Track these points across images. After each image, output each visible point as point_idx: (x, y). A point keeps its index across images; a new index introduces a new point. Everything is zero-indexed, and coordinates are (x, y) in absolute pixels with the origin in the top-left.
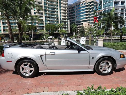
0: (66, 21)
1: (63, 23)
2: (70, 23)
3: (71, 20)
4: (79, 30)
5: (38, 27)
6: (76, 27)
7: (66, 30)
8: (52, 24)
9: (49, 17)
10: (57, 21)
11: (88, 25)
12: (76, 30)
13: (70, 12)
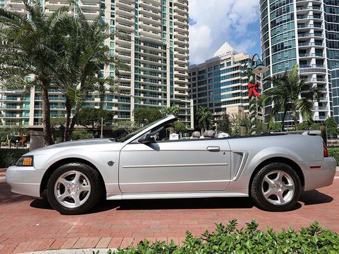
0: (186, 101)
1: (178, 106)
2: (195, 107)
3: (197, 99)
4: (216, 122)
5: (116, 113)
6: (209, 116)
7: (185, 123)
8: (151, 107)
9: (144, 93)
10: (163, 102)
11: (238, 111)
12: (208, 123)
13: (194, 82)
